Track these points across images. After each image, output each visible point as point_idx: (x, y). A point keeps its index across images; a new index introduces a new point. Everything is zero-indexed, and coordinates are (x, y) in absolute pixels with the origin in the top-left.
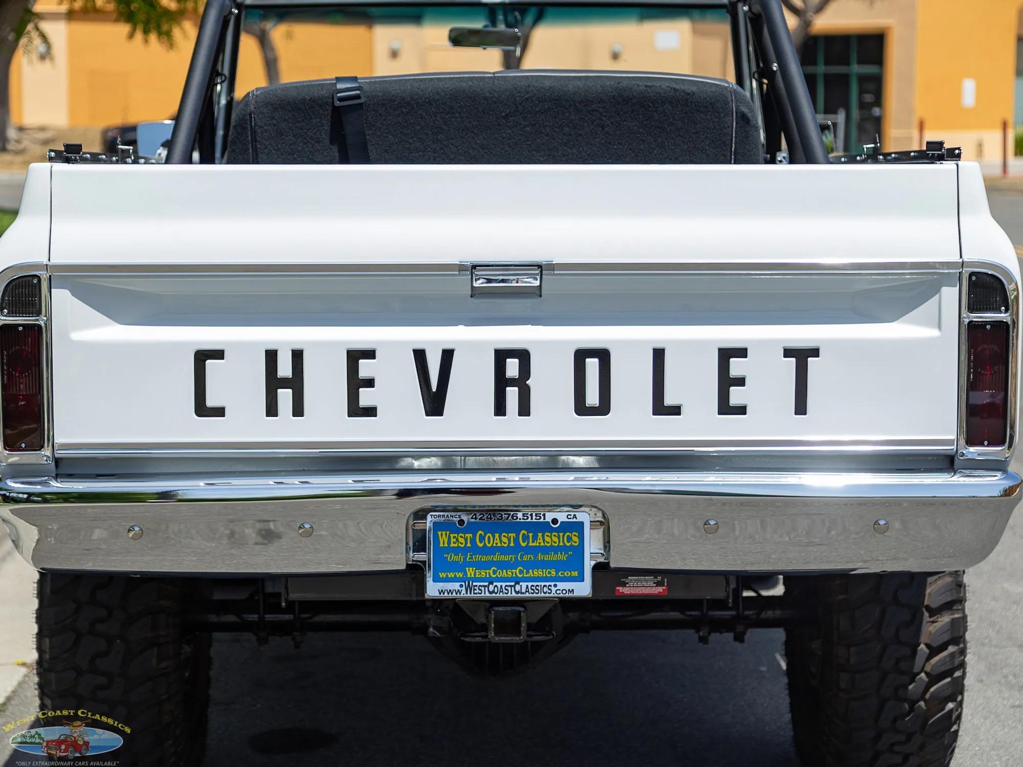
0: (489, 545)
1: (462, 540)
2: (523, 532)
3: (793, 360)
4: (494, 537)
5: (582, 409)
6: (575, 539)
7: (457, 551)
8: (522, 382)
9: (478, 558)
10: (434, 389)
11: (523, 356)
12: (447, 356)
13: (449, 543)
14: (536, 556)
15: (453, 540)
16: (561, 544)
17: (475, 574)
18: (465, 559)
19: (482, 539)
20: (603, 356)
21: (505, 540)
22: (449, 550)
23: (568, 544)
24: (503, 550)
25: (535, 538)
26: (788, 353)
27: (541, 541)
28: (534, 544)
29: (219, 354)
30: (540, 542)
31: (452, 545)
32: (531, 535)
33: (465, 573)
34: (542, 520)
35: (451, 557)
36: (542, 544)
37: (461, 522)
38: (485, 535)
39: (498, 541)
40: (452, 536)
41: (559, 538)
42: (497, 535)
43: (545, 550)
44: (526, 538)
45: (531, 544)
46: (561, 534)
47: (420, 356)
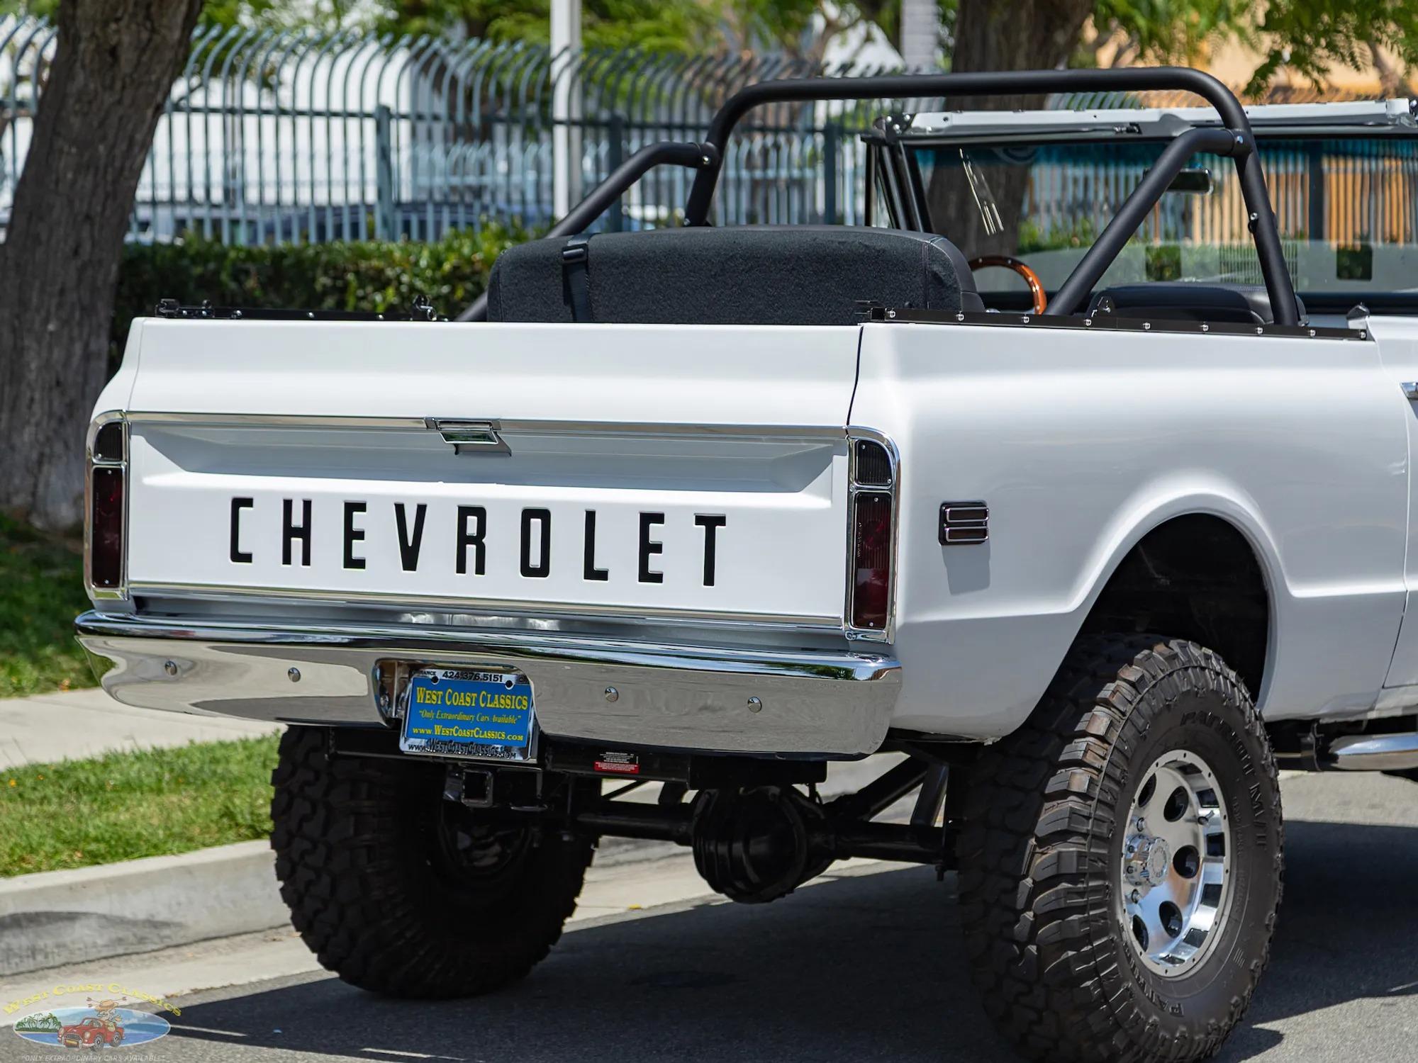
0: (455, 704)
1: (434, 697)
2: (484, 692)
3: (703, 527)
4: (460, 695)
5: (527, 570)
6: (525, 703)
7: (430, 707)
8: (478, 540)
9: (446, 716)
10: (410, 544)
11: (480, 513)
12: (421, 510)
13: (424, 699)
14: (491, 718)
15: (428, 697)
16: (513, 707)
17: (441, 732)
18: (435, 716)
19: (450, 696)
20: (544, 515)
21: (468, 699)
22: (424, 706)
23: (519, 708)
24: (466, 710)
25: (492, 700)
26: (700, 520)
27: (497, 703)
28: (491, 706)
29: (248, 502)
30: (495, 704)
31: (427, 702)
32: (489, 696)
33: (434, 731)
34: (499, 682)
35: (426, 714)
36: (497, 706)
37: (435, 679)
38: (453, 693)
39: (462, 701)
40: (428, 692)
41: (511, 701)
42: (462, 694)
43: (499, 712)
44: (485, 699)
45: (488, 705)
46: (514, 697)
47: (400, 509)
